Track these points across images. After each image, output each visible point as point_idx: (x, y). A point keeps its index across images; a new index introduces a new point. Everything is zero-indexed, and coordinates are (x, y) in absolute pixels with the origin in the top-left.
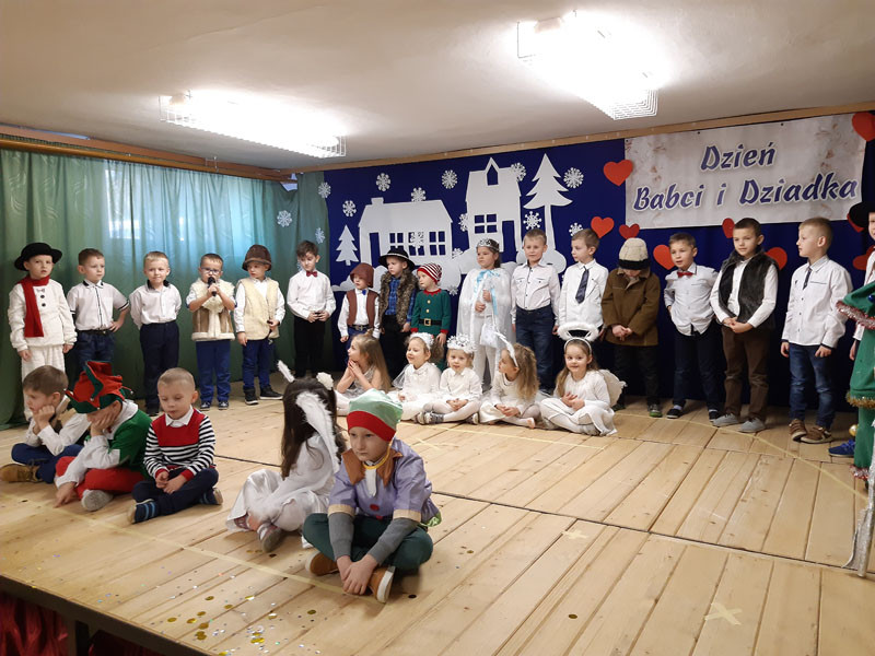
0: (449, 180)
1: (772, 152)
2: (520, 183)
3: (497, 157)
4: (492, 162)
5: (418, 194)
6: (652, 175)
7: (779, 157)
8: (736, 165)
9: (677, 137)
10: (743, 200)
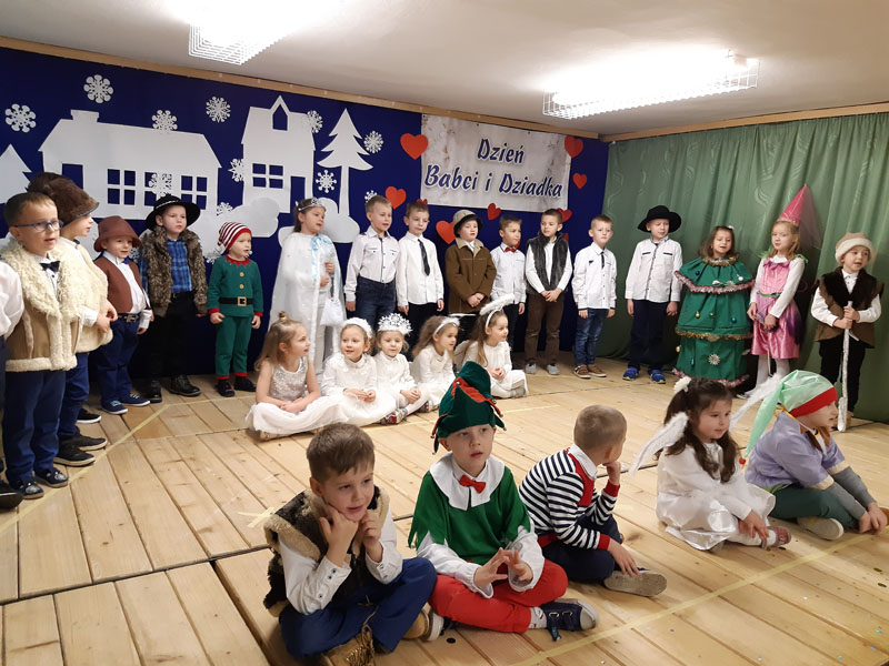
0: (218, 110)
1: (522, 153)
2: (314, 135)
3: (288, 98)
4: (280, 101)
5: (164, 119)
6: (443, 155)
7: (527, 158)
8: (501, 159)
9: (464, 123)
10: (501, 190)
